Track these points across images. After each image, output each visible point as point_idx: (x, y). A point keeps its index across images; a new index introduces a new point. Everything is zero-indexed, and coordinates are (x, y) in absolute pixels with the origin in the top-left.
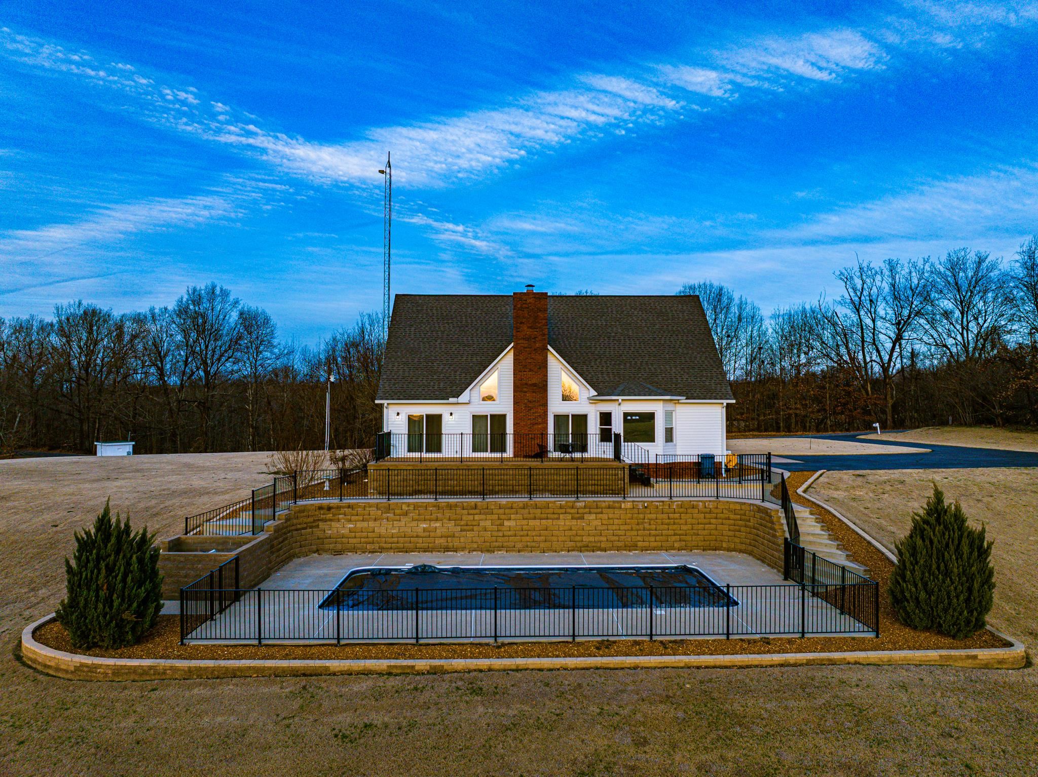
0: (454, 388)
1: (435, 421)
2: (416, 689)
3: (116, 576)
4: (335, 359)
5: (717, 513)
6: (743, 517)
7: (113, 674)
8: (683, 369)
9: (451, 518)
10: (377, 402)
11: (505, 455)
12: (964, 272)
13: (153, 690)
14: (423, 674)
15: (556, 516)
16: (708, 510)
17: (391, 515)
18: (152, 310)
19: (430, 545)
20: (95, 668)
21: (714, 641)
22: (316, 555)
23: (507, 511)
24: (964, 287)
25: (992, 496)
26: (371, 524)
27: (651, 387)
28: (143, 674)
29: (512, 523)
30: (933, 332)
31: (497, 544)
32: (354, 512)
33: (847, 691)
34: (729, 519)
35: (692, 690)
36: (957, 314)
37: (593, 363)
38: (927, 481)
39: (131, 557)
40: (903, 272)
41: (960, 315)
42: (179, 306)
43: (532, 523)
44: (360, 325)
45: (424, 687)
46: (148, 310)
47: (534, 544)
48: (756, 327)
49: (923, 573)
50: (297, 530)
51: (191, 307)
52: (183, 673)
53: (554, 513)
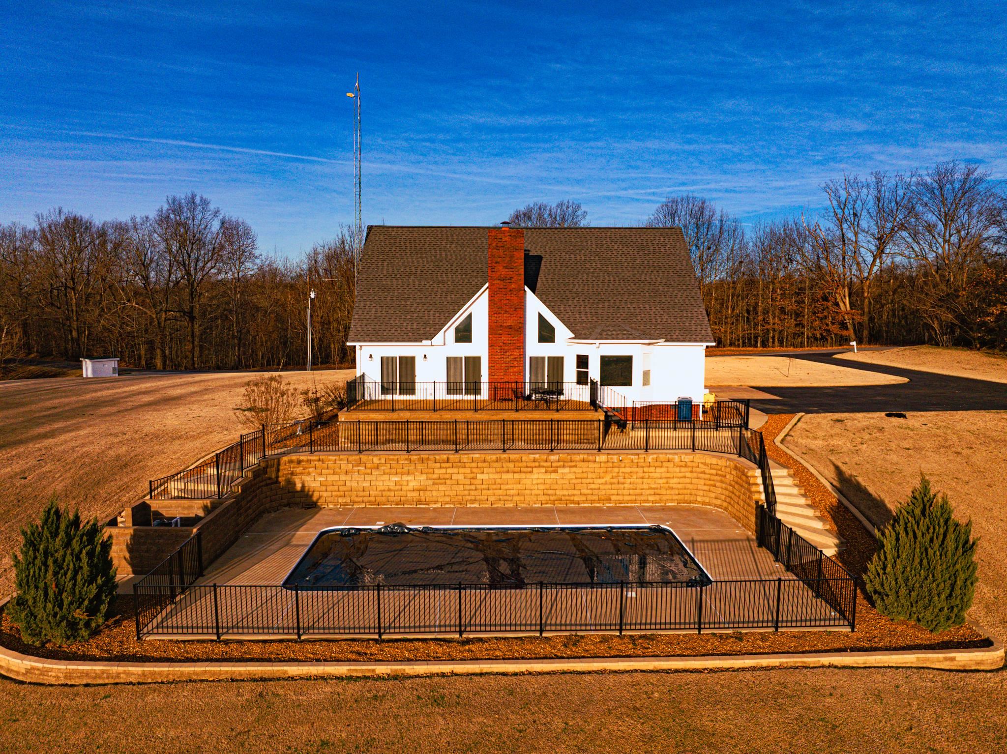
0: (428, 329)
1: (408, 363)
2: (375, 698)
3: (66, 574)
4: (317, 271)
5: (692, 467)
6: (720, 472)
7: (65, 677)
8: (663, 309)
9: (423, 471)
10: (348, 344)
11: (478, 397)
12: (951, 184)
13: (105, 697)
14: (383, 679)
15: (530, 469)
16: (683, 464)
17: (362, 468)
18: (133, 219)
19: (402, 498)
20: (46, 671)
21: (685, 636)
22: (287, 508)
23: (480, 465)
24: (950, 199)
25: (971, 448)
26: (343, 478)
27: (630, 330)
28: (95, 678)
29: (485, 476)
30: (915, 246)
31: (469, 498)
32: (325, 466)
33: (820, 702)
34: (704, 473)
35: (661, 700)
36: (941, 226)
37: (570, 302)
38: (906, 428)
39: (80, 552)
40: (889, 185)
41: (943, 230)
42: (159, 216)
43: (505, 476)
44: (340, 236)
45: (384, 696)
46: (129, 219)
47: (507, 498)
48: (738, 241)
49: (905, 567)
50: (267, 485)
51: (172, 216)
52: (137, 676)
53: (527, 467)
